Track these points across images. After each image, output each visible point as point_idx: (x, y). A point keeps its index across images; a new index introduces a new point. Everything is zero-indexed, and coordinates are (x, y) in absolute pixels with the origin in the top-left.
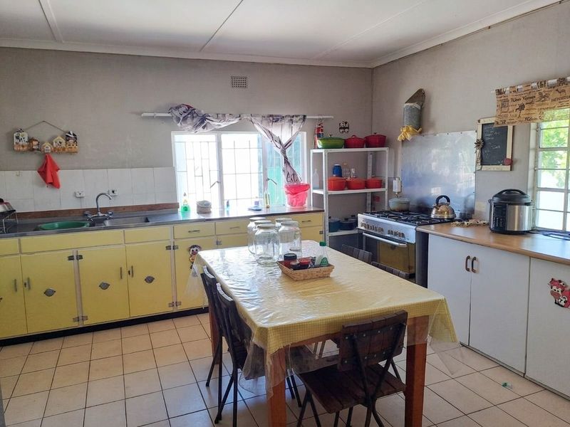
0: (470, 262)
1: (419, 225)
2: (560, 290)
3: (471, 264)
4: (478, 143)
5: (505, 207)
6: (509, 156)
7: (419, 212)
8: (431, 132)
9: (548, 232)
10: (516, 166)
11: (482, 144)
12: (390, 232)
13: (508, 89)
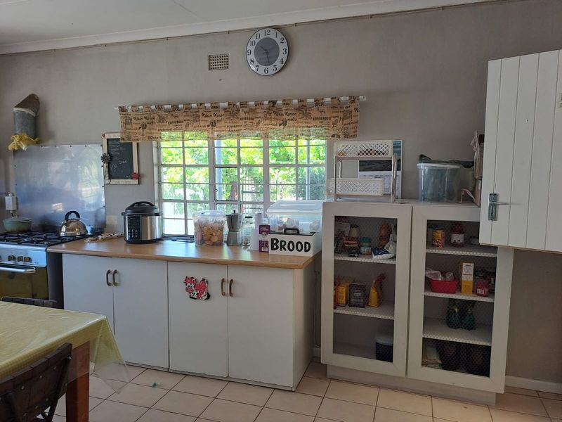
0: (110, 276)
1: (49, 245)
2: (193, 285)
3: (112, 279)
4: (104, 158)
5: (139, 218)
6: (136, 170)
7: (44, 231)
8: (51, 142)
9: (174, 238)
10: (144, 180)
11: (108, 159)
12: (10, 258)
13: (130, 108)
